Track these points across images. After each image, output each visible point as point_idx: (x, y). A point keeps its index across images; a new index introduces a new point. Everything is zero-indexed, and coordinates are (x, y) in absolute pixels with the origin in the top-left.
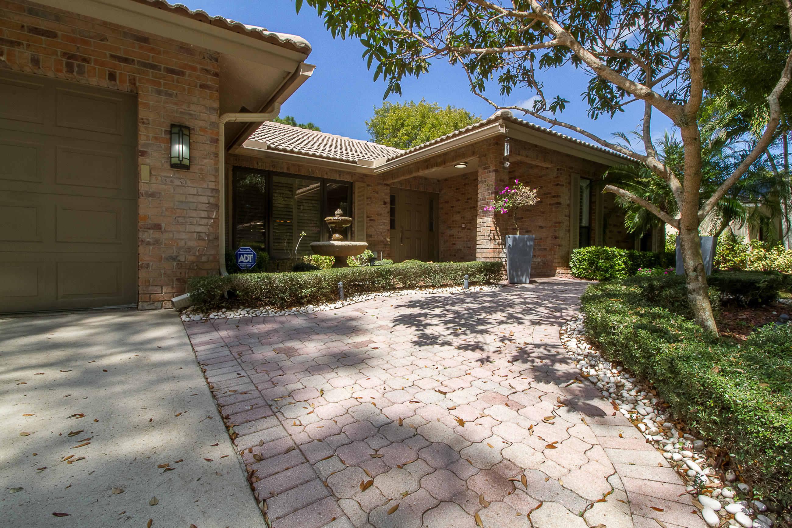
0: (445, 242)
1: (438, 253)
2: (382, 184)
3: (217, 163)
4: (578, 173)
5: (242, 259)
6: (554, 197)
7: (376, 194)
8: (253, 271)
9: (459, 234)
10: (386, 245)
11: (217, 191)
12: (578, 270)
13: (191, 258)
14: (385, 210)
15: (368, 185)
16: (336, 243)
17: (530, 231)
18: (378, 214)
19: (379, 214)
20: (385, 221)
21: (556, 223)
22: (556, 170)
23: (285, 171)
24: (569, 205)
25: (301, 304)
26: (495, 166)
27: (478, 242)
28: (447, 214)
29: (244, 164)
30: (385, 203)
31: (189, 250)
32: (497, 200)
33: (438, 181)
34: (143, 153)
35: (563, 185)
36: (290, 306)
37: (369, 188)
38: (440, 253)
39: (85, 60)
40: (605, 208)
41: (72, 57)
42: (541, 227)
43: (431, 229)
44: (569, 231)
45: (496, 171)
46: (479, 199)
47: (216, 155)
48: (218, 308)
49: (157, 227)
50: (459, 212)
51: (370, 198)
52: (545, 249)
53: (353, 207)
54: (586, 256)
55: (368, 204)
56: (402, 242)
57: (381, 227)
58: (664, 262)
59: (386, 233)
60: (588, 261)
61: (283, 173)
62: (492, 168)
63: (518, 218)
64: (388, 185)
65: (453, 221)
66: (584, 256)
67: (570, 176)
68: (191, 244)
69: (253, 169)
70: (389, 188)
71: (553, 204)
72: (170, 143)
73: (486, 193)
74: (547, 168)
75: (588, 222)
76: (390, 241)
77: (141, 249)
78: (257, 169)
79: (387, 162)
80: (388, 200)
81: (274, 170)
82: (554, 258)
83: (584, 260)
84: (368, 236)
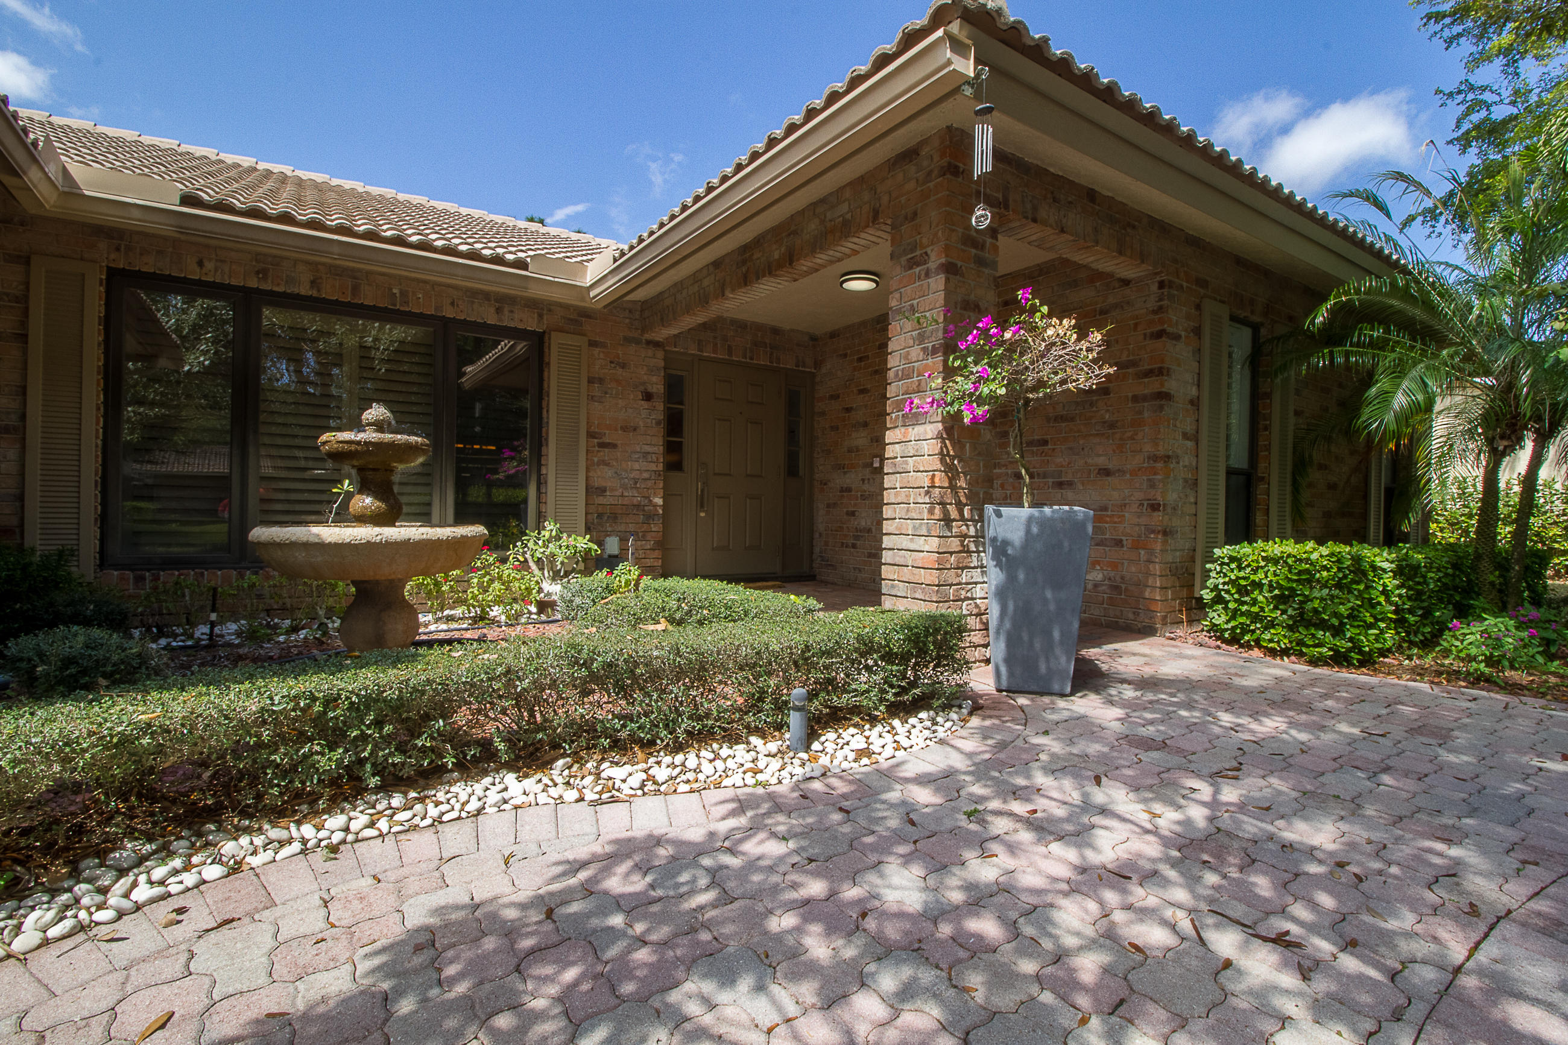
0: (828, 506)
1: (812, 539)
2: (638, 342)
4: (1223, 302)
6: (1149, 373)
7: (620, 371)
9: (866, 487)
10: (650, 517)
12: (1233, 617)
14: (648, 416)
15: (593, 344)
17: (1070, 484)
18: (624, 429)
19: (628, 429)
20: (648, 448)
21: (1155, 458)
22: (1154, 287)
23: (304, 290)
24: (1195, 403)
26: (947, 249)
27: (887, 527)
28: (834, 428)
29: (148, 264)
30: (648, 397)
32: (949, 373)
33: (814, 339)
35: (1177, 337)
37: (596, 351)
38: (817, 535)
40: (1297, 413)
42: (1106, 472)
43: (792, 470)
44: (1195, 483)
45: (950, 269)
46: (891, 374)
50: (865, 425)
51: (601, 381)
52: (1119, 543)
53: (544, 404)
54: (1261, 575)
55: (592, 398)
56: (702, 506)
57: (636, 466)
58: (1492, 584)
59: (650, 483)
60: (1271, 588)
61: (298, 297)
62: (936, 260)
63: (1030, 443)
64: (657, 344)
65: (850, 451)
66: (1255, 571)
67: (1198, 307)
69: (185, 281)
70: (660, 354)
71: (1145, 398)
73: (916, 352)
74: (1126, 282)
75: (1245, 455)
76: (665, 506)
78: (200, 283)
79: (615, 260)
80: (657, 386)
81: (266, 286)
82: (1148, 574)
83: (1258, 585)
84: (592, 491)
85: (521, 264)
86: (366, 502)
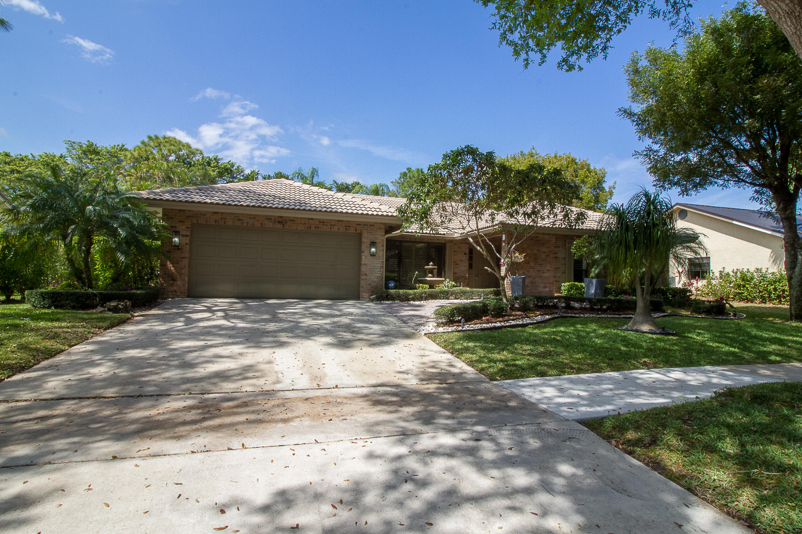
2: (463, 243)
3: (383, 253)
5: (390, 285)
6: (554, 253)
7: (459, 249)
8: (394, 289)
10: (466, 279)
11: (383, 262)
13: (375, 284)
14: (465, 258)
15: (455, 244)
16: (428, 279)
19: (461, 261)
20: (465, 265)
21: (554, 268)
22: (555, 238)
23: (409, 240)
24: (565, 258)
25: (409, 301)
30: (465, 254)
31: (374, 282)
34: (363, 252)
36: (405, 301)
37: (455, 246)
39: (350, 227)
41: (347, 226)
42: (549, 270)
47: (383, 250)
48: (384, 300)
49: (366, 275)
51: (456, 251)
52: (550, 283)
53: (445, 257)
55: (454, 255)
56: (476, 276)
57: (463, 268)
59: (466, 272)
64: (467, 243)
68: (375, 280)
70: (468, 245)
72: (371, 248)
75: (586, 267)
76: (468, 276)
77: (361, 282)
78: (395, 240)
80: (467, 251)
81: (403, 240)
82: (554, 288)
84: (455, 273)
85: (444, 234)
86: (430, 275)
